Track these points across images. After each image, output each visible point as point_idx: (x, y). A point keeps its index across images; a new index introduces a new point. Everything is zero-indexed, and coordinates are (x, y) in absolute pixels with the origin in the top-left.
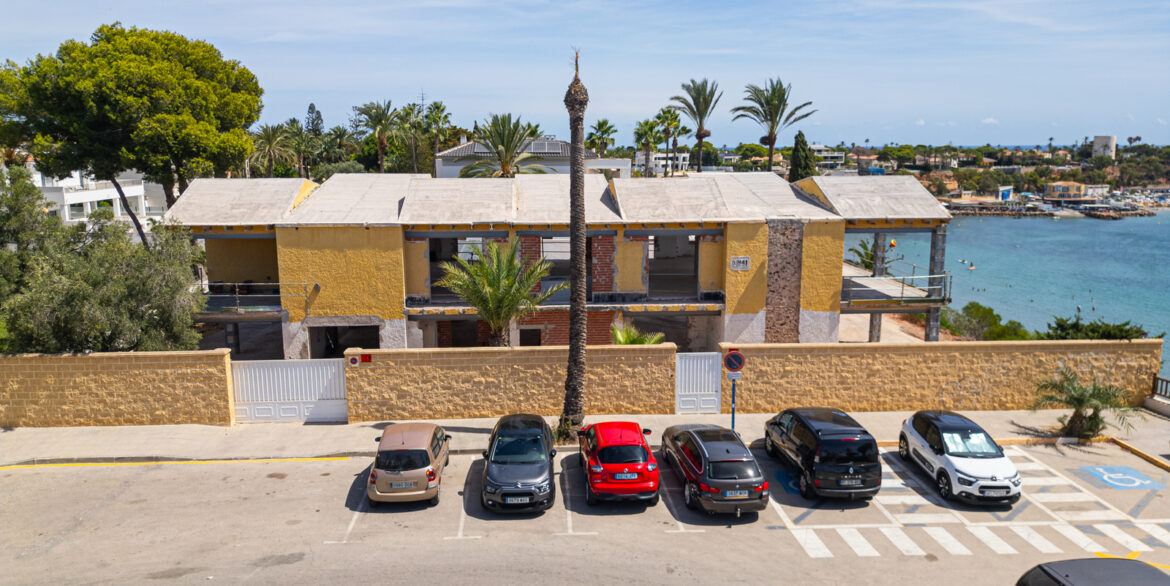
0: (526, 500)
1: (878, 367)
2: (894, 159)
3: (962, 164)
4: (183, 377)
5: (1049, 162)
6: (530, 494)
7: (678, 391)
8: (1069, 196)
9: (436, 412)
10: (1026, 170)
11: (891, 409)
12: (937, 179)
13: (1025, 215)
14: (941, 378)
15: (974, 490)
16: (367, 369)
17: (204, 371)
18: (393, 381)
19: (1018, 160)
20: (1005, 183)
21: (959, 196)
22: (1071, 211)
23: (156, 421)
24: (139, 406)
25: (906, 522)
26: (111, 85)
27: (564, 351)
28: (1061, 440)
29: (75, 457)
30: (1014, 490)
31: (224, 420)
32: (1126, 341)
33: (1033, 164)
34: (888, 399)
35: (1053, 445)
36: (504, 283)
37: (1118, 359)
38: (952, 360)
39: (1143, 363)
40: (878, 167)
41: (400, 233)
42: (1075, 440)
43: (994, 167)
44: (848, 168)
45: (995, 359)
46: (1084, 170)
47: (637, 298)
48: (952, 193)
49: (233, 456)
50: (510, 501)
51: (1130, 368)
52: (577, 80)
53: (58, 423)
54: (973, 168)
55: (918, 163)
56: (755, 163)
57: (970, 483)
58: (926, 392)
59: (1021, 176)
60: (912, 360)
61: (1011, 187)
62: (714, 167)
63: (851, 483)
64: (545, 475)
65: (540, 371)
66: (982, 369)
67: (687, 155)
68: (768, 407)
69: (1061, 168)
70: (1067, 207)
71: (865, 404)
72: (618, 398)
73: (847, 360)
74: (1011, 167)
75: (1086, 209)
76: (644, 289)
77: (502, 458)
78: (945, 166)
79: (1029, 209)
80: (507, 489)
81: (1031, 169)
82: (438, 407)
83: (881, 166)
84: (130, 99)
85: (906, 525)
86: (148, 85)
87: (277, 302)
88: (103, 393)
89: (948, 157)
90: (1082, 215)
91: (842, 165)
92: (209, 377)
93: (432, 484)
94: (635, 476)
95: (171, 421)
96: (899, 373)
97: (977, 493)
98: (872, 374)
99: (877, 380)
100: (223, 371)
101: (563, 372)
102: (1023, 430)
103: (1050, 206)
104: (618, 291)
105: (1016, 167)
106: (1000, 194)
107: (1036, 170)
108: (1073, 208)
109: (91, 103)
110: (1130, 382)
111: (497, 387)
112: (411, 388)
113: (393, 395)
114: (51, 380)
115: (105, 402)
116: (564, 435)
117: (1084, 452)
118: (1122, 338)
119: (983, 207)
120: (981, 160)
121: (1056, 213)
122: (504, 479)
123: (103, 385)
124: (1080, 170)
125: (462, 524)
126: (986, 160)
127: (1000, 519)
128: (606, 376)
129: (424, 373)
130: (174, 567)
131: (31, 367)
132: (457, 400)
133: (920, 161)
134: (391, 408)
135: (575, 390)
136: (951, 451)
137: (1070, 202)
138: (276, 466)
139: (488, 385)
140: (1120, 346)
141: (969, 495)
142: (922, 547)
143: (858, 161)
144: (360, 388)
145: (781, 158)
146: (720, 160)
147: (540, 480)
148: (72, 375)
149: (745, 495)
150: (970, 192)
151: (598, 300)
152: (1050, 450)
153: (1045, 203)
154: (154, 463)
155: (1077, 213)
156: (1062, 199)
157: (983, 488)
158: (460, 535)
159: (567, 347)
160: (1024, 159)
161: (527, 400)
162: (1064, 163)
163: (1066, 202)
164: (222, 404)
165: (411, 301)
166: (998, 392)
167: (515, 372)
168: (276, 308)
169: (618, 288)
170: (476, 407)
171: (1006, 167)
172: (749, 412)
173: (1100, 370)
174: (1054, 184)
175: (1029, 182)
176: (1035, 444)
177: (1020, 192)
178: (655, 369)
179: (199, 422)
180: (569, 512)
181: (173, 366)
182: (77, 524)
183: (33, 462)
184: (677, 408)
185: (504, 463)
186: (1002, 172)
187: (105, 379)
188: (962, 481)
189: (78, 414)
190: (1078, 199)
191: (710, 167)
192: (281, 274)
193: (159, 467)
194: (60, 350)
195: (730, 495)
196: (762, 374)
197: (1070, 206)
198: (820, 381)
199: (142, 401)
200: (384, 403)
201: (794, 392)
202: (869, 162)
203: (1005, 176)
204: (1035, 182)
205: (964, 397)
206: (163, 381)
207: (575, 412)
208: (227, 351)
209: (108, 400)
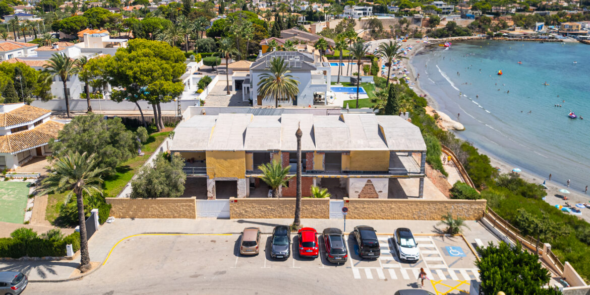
0: (282, 257)
1: (393, 206)
2: (480, 9)
3: (518, 11)
4: (183, 205)
5: (566, 8)
6: (283, 255)
7: (330, 212)
8: (572, 31)
9: (256, 217)
10: (552, 13)
11: (398, 219)
12: (503, 20)
13: (547, 41)
14: (414, 210)
15: (405, 258)
16: (236, 204)
17: (189, 204)
18: (243, 208)
19: (550, 8)
20: (540, 21)
21: (514, 30)
22: (572, 39)
23: (174, 217)
24: (170, 213)
25: (385, 267)
26: (139, 73)
27: (295, 200)
28: (445, 235)
29: (157, 232)
30: (416, 258)
31: (194, 217)
32: (474, 200)
33: (557, 10)
34: (397, 216)
35: (442, 236)
36: (277, 178)
37: (471, 206)
38: (417, 205)
39: (480, 207)
40: (471, 14)
41: (244, 152)
42: (449, 235)
43: (535, 12)
44: (456, 14)
45: (431, 205)
46: (584, 13)
47: (320, 172)
48: (510, 28)
49: (200, 233)
50: (278, 257)
51: (476, 209)
52: (299, 129)
53: (147, 217)
54: (522, 13)
55: (493, 11)
56: (407, 11)
57: (404, 256)
58: (409, 214)
59: (550, 16)
60: (405, 205)
61: (544, 23)
62: (385, 14)
63: (371, 254)
64: (288, 249)
65: (287, 205)
66: (427, 208)
67: (371, 8)
68: (358, 217)
69: (572, 12)
70: (570, 36)
71: (389, 217)
72: (311, 214)
73: (383, 204)
74: (544, 12)
75: (580, 38)
76: (323, 169)
77: (277, 243)
78: (507, 12)
79: (550, 38)
80: (277, 254)
81: (555, 13)
82: (257, 215)
83: (473, 13)
84: (145, 77)
85: (384, 268)
86: (151, 72)
87: (206, 173)
88: (160, 209)
89: (509, 8)
90: (578, 42)
91: (452, 12)
92: (190, 206)
93: (257, 250)
94: (312, 251)
95: (179, 217)
96: (400, 208)
97: (406, 259)
98: (392, 208)
99: (393, 210)
100: (194, 204)
101: (295, 206)
102: (436, 230)
103: (562, 36)
104: (315, 170)
105: (547, 12)
106: (537, 27)
107: (558, 14)
108: (573, 37)
109: (132, 80)
110: (475, 213)
111: (275, 210)
112: (249, 210)
113: (244, 212)
114: (145, 206)
115: (160, 212)
116: (294, 229)
117: (450, 240)
118: (473, 199)
119: (526, 36)
120: (528, 8)
121: (564, 40)
122: (276, 251)
123: (160, 207)
124: (582, 13)
125: (265, 262)
126: (531, 8)
127: (411, 267)
128: (308, 207)
129: (253, 205)
130: (195, 274)
131: (140, 202)
132: (263, 213)
133: (494, 10)
134: (243, 215)
135: (297, 216)
136: (402, 244)
137: (573, 34)
138: (213, 237)
139: (272, 209)
140: (472, 202)
141: (404, 259)
142: (385, 276)
143: (461, 10)
144: (234, 209)
145: (420, 9)
146: (388, 11)
147: (287, 251)
148: (152, 204)
149: (340, 258)
150: (519, 28)
151: (308, 173)
152: (440, 239)
153: (559, 34)
154: (178, 234)
155: (575, 40)
156: (568, 32)
157: (407, 258)
158: (265, 267)
159: (295, 199)
160: (552, 7)
161: (284, 213)
162: (575, 8)
163: (569, 34)
164: (193, 213)
165: (248, 172)
166: (432, 215)
167: (280, 206)
168: (205, 174)
169: (315, 169)
170: (268, 216)
171: (542, 12)
172: (352, 219)
173: (465, 209)
174: (565, 24)
175: (554, 20)
176: (437, 236)
177: (549, 25)
178: (323, 206)
179: (187, 218)
180: (294, 259)
181: (180, 202)
182: (166, 258)
183: (145, 233)
184: (330, 217)
185: (276, 245)
186: (539, 15)
187: (161, 206)
188: (403, 255)
189: (153, 215)
190: (577, 32)
191: (383, 14)
192: (207, 165)
193: (180, 236)
194: (149, 197)
195: (336, 258)
196: (356, 208)
197: (572, 36)
198: (375, 210)
199: (171, 212)
200: (241, 214)
201: (367, 213)
202: (467, 11)
203: (540, 17)
204: (557, 20)
205: (421, 216)
206: (177, 206)
207: (298, 222)
208: (195, 197)
209: (161, 211)
